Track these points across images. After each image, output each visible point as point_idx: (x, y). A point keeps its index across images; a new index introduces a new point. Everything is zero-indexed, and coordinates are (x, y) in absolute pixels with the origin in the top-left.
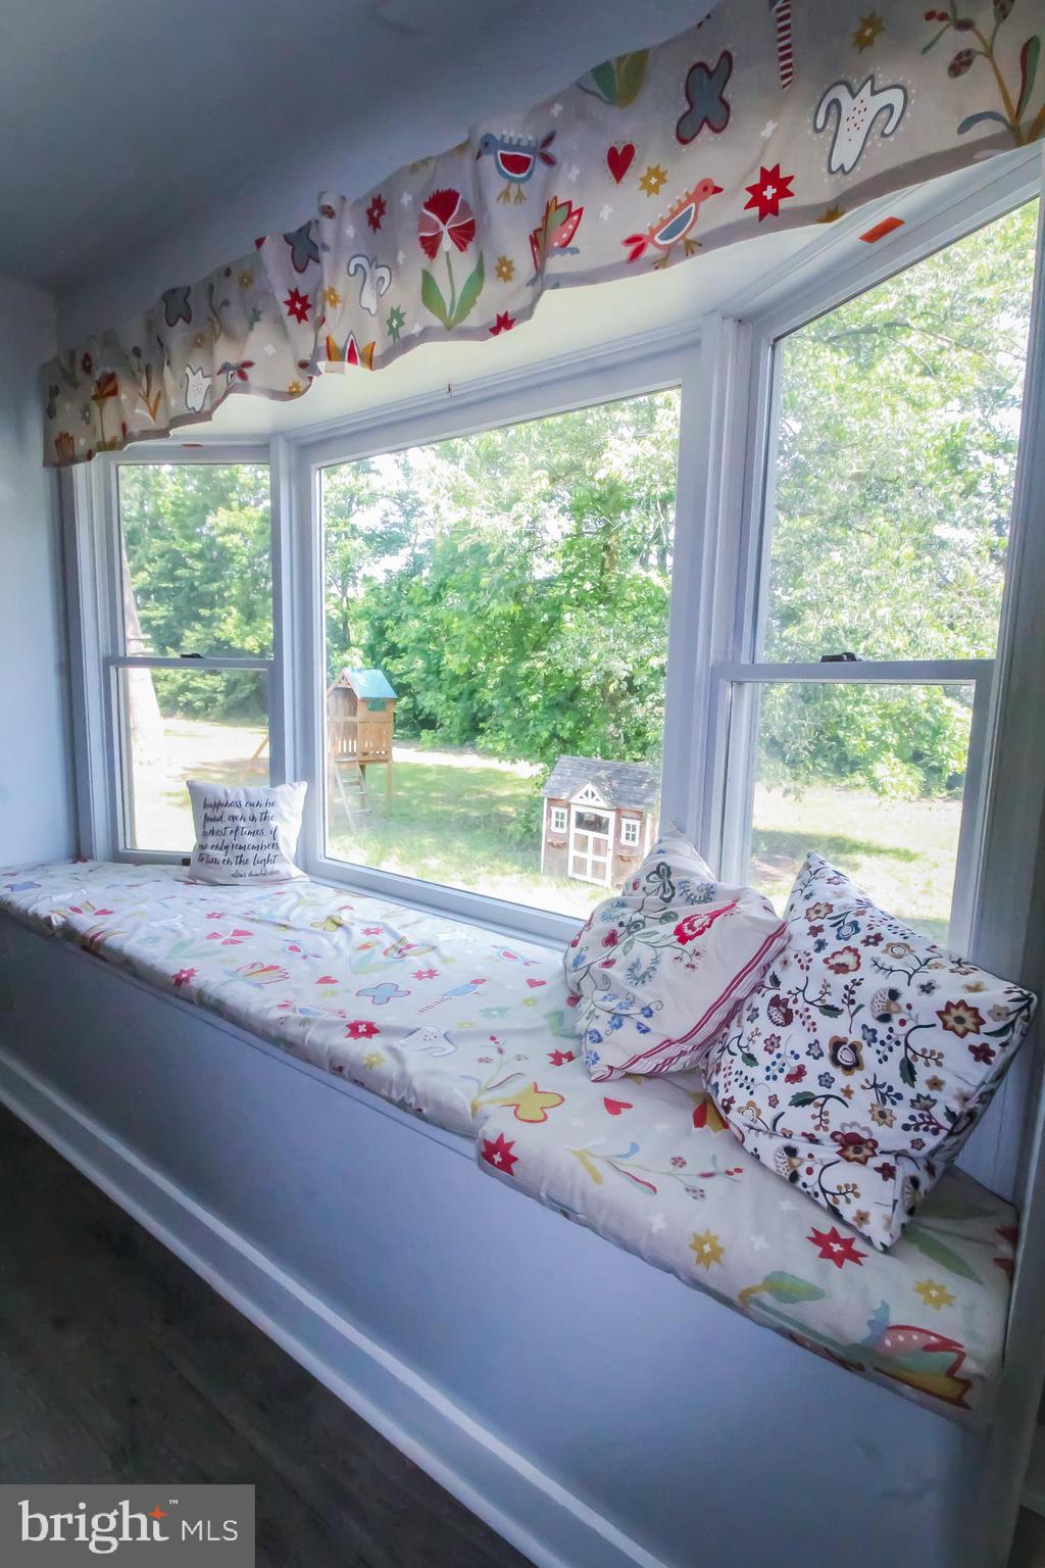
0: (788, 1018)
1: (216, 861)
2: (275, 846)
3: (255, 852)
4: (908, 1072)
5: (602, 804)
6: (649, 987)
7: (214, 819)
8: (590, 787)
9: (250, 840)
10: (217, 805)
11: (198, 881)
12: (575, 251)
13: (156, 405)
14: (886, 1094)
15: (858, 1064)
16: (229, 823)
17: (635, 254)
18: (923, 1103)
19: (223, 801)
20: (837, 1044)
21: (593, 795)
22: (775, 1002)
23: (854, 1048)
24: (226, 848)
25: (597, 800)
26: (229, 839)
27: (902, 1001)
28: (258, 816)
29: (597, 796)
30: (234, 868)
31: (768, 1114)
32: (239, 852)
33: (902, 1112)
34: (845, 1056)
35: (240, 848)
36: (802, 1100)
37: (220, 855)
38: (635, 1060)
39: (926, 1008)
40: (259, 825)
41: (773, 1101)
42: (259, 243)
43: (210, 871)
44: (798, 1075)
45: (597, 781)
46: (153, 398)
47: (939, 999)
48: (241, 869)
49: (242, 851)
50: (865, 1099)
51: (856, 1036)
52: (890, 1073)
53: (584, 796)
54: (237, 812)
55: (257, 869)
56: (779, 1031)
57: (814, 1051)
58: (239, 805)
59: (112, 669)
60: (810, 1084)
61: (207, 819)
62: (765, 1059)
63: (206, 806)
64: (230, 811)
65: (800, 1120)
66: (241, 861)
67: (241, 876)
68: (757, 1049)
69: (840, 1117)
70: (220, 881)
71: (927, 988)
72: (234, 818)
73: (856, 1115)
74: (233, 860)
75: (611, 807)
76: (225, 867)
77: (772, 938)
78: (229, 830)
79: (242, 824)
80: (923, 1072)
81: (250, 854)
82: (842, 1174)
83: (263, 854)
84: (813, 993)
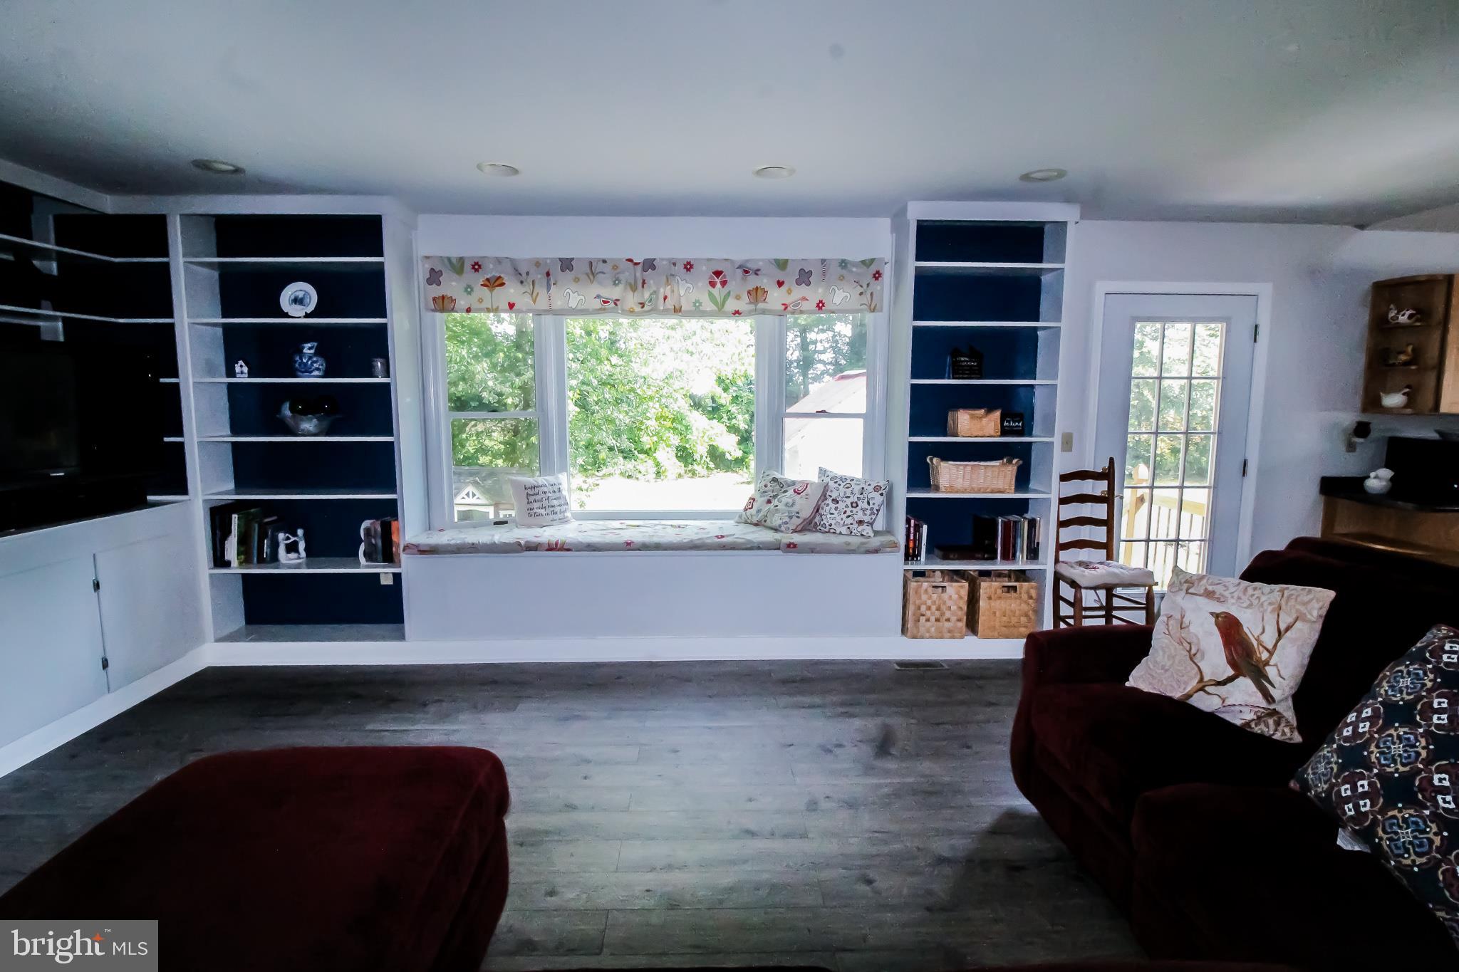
0: (838, 502)
1: (541, 515)
2: (567, 504)
3: (559, 508)
4: (869, 503)
5: (483, 501)
6: (795, 507)
8: (470, 489)
9: (555, 502)
12: (767, 303)
13: (536, 299)
14: (864, 510)
15: (857, 506)
17: (786, 309)
18: (872, 509)
19: (536, 484)
20: (852, 503)
21: (474, 495)
22: (833, 500)
23: (856, 502)
25: (478, 498)
26: (545, 503)
27: (865, 489)
28: (556, 490)
29: (478, 495)
30: (552, 517)
31: (842, 522)
32: (552, 509)
33: (868, 512)
34: (854, 505)
35: (552, 506)
36: (848, 517)
37: (543, 511)
38: (797, 526)
39: (870, 489)
40: (557, 495)
41: (842, 519)
44: (845, 512)
45: (476, 484)
46: (535, 294)
47: (872, 486)
48: (555, 517)
50: (860, 513)
51: (856, 500)
52: (865, 505)
53: (466, 497)
54: (546, 489)
55: (561, 516)
56: (837, 505)
57: (847, 506)
58: (546, 486)
60: (848, 513)
62: (836, 512)
63: (527, 488)
65: (849, 521)
66: (554, 513)
68: (833, 511)
69: (857, 518)
71: (869, 485)
72: (544, 493)
73: (859, 516)
74: (550, 513)
75: (492, 502)
76: (547, 517)
77: (825, 487)
78: (544, 499)
79: (550, 495)
80: (871, 502)
81: (557, 509)
82: (860, 528)
83: (563, 508)
84: (842, 495)
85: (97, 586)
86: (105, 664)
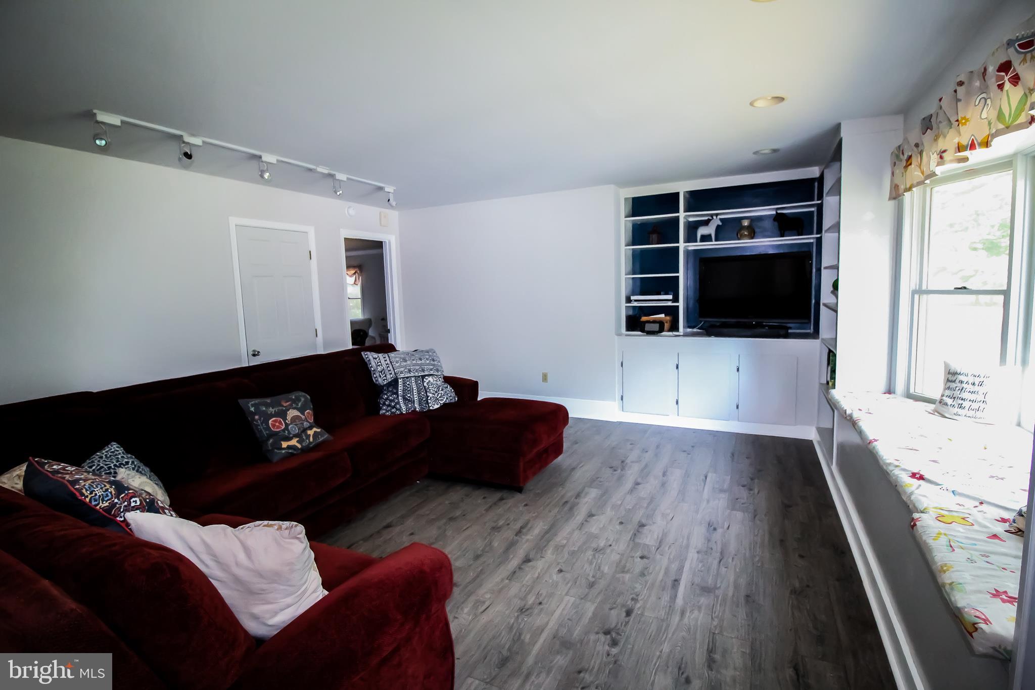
1: (946, 404)
3: (970, 403)
7: (951, 381)
9: (969, 396)
10: (955, 374)
11: (936, 414)
16: (959, 385)
19: (958, 372)
24: (954, 398)
26: (957, 393)
28: (977, 383)
30: (956, 410)
32: (961, 402)
35: (962, 399)
37: (950, 401)
40: (977, 388)
42: (940, 100)
43: (942, 409)
48: (960, 411)
49: (962, 402)
54: (965, 379)
55: (970, 413)
58: (967, 375)
59: (916, 296)
61: (948, 380)
63: (949, 373)
64: (961, 378)
66: (961, 406)
67: (960, 415)
70: (947, 415)
72: (962, 382)
74: (956, 406)
76: (951, 409)
78: (958, 388)
79: (964, 385)
81: (966, 404)
83: (976, 405)
85: (738, 370)
86: (737, 407)
